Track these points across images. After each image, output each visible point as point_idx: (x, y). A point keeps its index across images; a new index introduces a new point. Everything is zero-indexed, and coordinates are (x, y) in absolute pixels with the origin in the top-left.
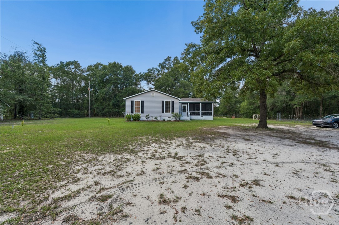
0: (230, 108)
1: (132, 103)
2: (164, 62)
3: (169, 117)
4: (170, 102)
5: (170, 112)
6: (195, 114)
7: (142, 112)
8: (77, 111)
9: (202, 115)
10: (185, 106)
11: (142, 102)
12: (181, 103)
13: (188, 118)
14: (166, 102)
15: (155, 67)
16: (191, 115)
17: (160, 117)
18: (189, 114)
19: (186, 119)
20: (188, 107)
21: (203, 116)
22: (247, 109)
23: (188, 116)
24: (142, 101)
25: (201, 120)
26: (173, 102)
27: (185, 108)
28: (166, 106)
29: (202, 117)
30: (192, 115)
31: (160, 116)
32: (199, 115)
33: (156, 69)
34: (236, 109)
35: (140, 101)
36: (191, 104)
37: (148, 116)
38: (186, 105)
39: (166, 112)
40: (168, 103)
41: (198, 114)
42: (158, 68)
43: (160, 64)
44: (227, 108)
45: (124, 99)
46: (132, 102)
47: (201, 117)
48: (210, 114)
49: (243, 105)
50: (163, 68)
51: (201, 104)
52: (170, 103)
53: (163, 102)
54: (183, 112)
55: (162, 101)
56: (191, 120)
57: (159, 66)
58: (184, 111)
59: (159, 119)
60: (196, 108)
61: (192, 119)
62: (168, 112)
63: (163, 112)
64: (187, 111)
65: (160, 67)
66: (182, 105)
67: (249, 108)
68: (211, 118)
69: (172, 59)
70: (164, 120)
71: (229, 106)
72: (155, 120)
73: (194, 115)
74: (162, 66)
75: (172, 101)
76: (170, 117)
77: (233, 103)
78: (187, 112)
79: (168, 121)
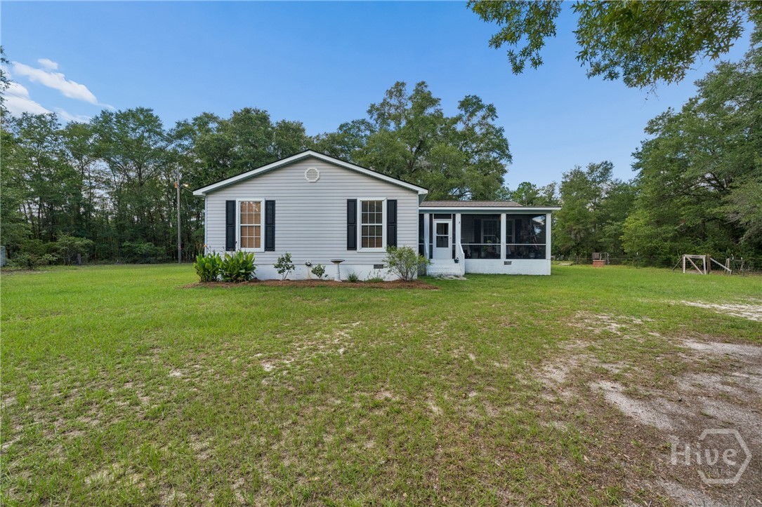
0: (582, 235)
1: (231, 208)
2: (385, 100)
3: (376, 266)
4: (380, 203)
5: (380, 245)
6: (483, 254)
7: (270, 246)
8: (145, 247)
9: (508, 257)
10: (446, 225)
11: (270, 207)
12: (431, 215)
13: (457, 269)
14: (364, 203)
15: (360, 118)
16: (466, 257)
17: (335, 266)
18: (460, 252)
19: (449, 271)
20: (456, 228)
21: (513, 261)
22: (650, 237)
23: (456, 261)
24: (267, 203)
25: (505, 275)
26: (392, 204)
27: (446, 232)
28: (364, 220)
29: (510, 263)
30: (470, 258)
31: (337, 262)
32: (498, 257)
33: (363, 122)
34: (601, 240)
35: (259, 202)
36: (467, 218)
37: (284, 264)
38: (450, 222)
39: (364, 245)
40: (372, 209)
41: (496, 255)
42: (367, 117)
43: (373, 106)
44: (573, 236)
45: (195, 193)
46: (230, 206)
47: (506, 263)
48: (540, 254)
49: (632, 226)
50: (383, 118)
51: (503, 218)
52: (380, 209)
53: (351, 204)
54: (438, 246)
55: (349, 201)
56: (467, 274)
57: (370, 112)
58: (442, 242)
59: (332, 272)
60: (485, 233)
61: (472, 271)
62: (372, 246)
63: (352, 245)
64: (454, 241)
65: (375, 116)
66: (435, 222)
67: (658, 235)
68: (542, 267)
69: (409, 90)
70: (353, 280)
71: (579, 232)
72: (315, 277)
73: (479, 257)
74: (380, 112)
75: (388, 201)
76: (381, 266)
77: (590, 220)
78: (454, 247)
79: (370, 281)
